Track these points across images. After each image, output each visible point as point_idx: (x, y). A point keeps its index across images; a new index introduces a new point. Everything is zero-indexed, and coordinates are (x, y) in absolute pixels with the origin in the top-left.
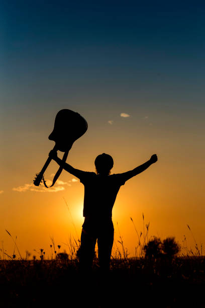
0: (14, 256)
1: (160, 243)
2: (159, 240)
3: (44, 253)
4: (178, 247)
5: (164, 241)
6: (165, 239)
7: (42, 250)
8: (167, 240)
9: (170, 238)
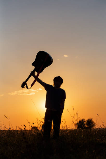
0: (10, 129)
1: (85, 121)
2: (84, 120)
3: (25, 126)
4: (94, 124)
5: (87, 120)
6: (88, 119)
7: (24, 125)
8: (88, 120)
9: (90, 119)
